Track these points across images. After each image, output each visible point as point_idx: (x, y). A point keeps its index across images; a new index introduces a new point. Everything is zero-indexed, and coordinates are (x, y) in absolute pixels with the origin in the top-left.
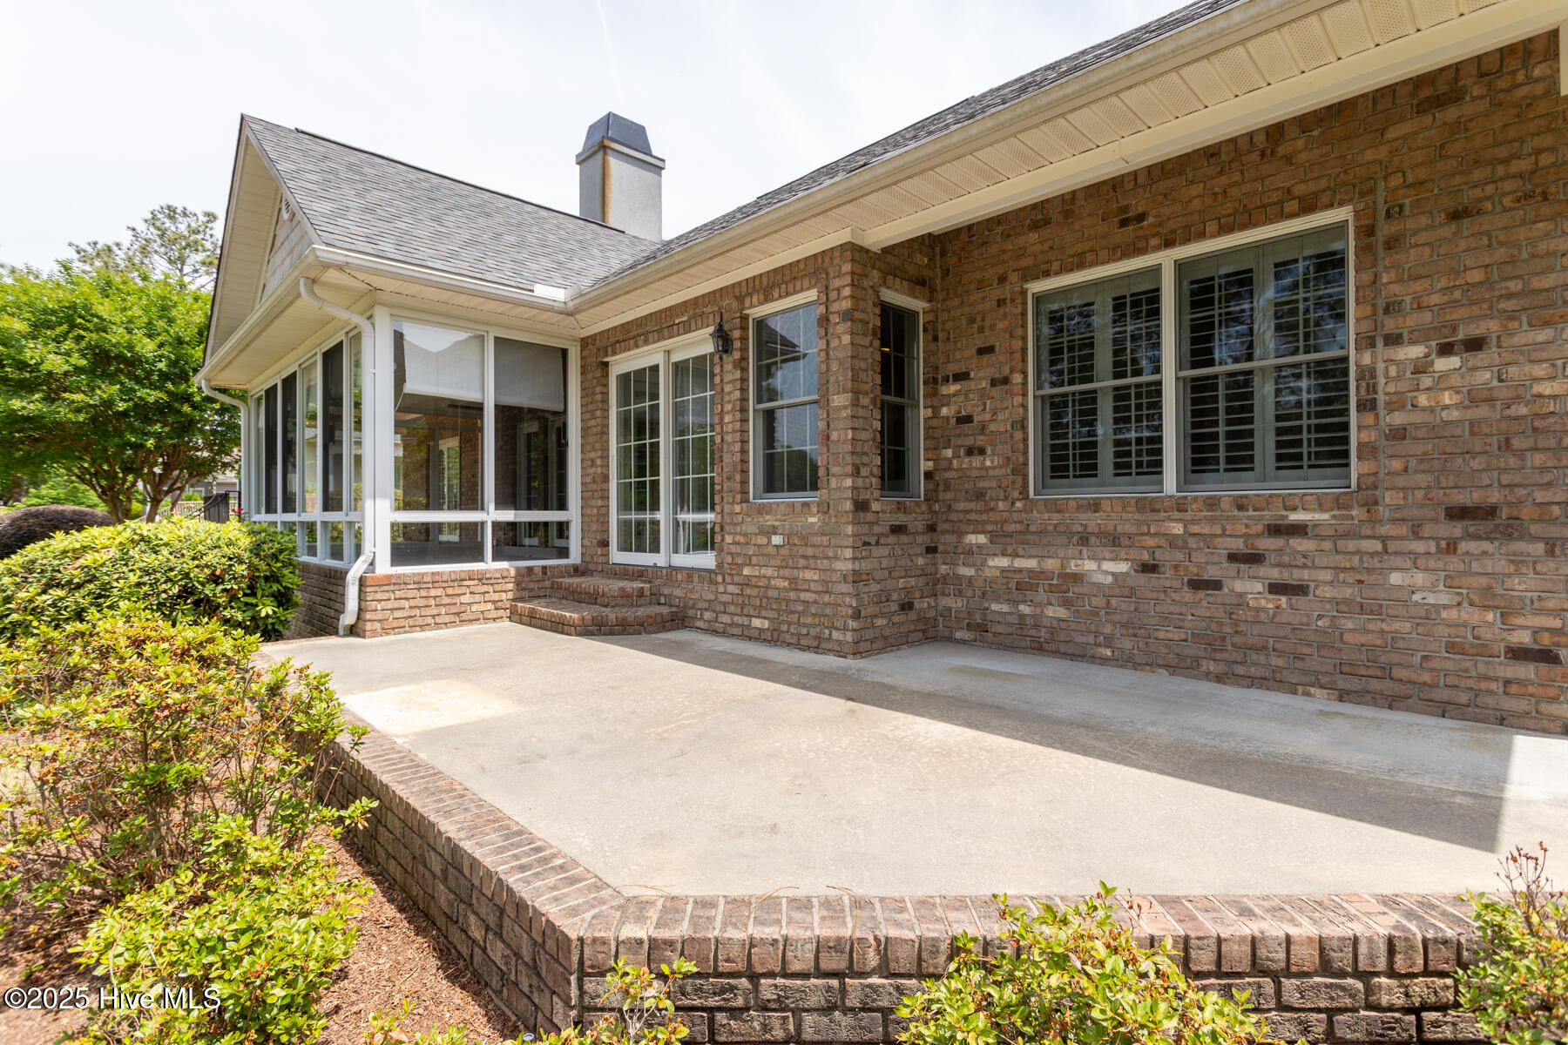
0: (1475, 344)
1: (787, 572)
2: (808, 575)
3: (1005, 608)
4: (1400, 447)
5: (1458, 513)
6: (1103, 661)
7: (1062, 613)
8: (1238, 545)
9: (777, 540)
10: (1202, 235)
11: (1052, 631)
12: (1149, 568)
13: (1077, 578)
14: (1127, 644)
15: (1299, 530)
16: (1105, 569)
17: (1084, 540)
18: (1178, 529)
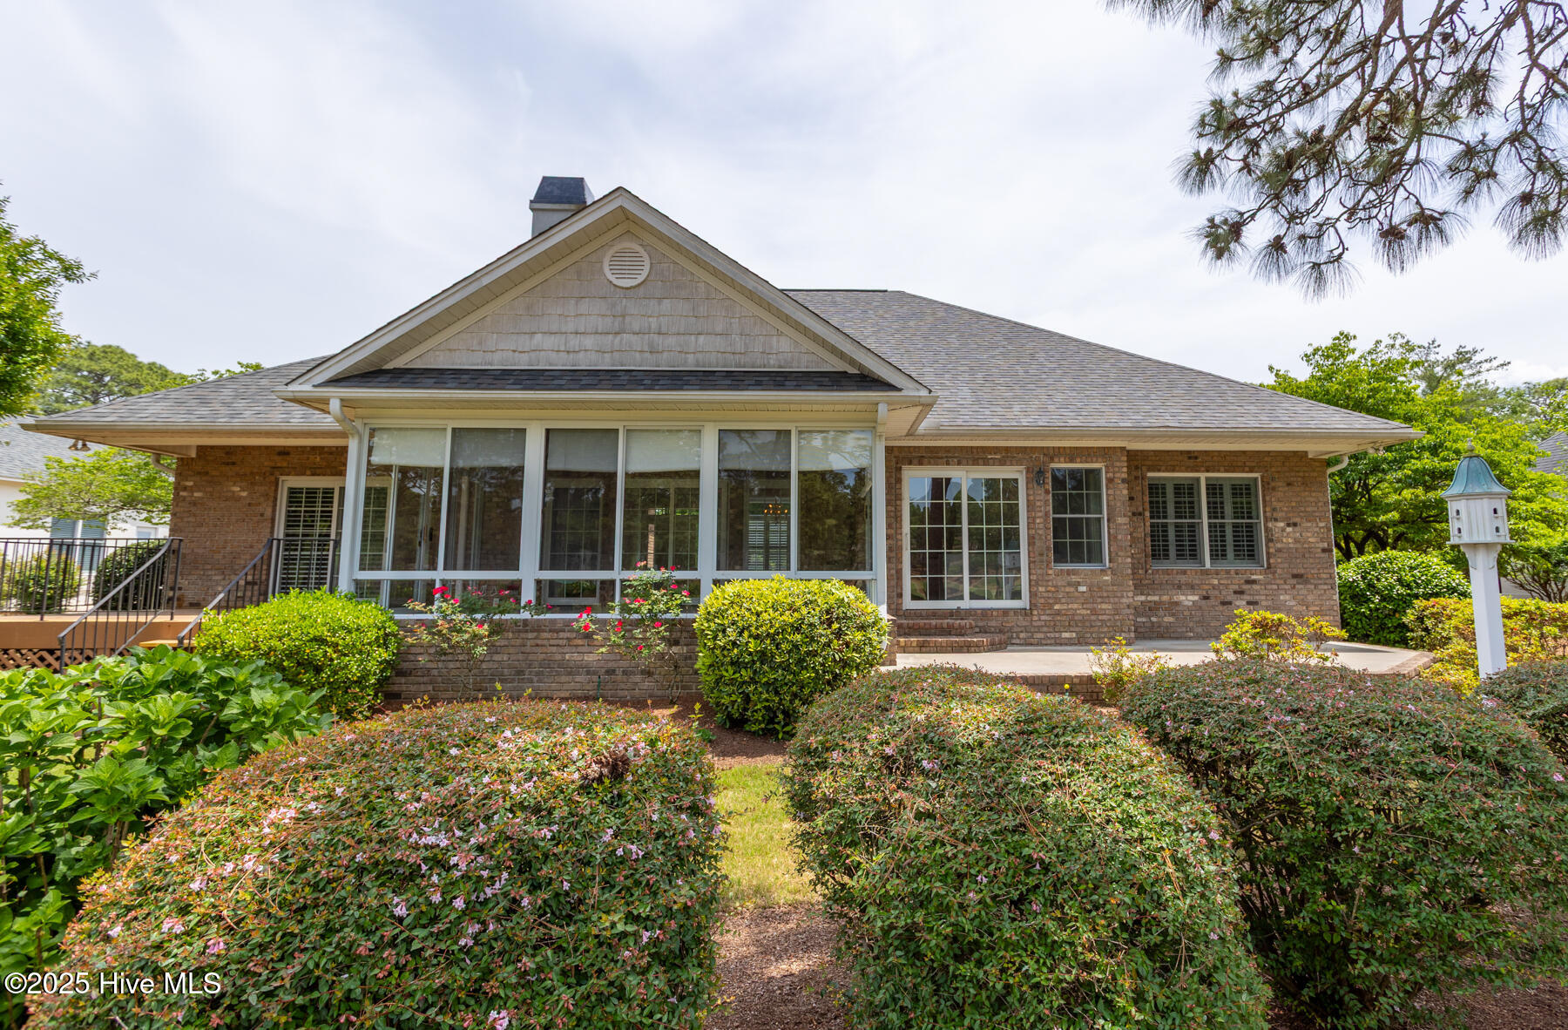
0: (1295, 525)
1: (1088, 606)
2: (1104, 606)
3: (1144, 620)
4: (1279, 555)
5: (1295, 576)
6: (1190, 638)
7: (1171, 619)
8: (1236, 587)
9: (1083, 589)
10: (1219, 471)
11: (1167, 628)
12: (1206, 598)
13: (1177, 604)
14: (1200, 630)
15: (1254, 582)
16: (1189, 599)
17: (1179, 587)
18: (1216, 582)
